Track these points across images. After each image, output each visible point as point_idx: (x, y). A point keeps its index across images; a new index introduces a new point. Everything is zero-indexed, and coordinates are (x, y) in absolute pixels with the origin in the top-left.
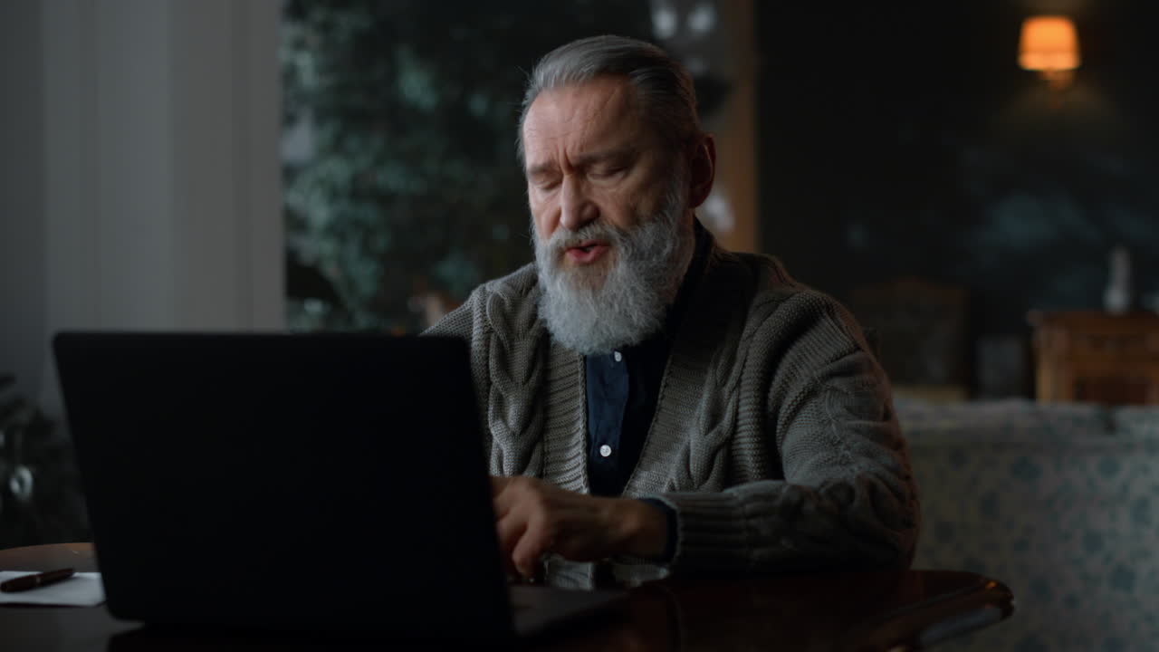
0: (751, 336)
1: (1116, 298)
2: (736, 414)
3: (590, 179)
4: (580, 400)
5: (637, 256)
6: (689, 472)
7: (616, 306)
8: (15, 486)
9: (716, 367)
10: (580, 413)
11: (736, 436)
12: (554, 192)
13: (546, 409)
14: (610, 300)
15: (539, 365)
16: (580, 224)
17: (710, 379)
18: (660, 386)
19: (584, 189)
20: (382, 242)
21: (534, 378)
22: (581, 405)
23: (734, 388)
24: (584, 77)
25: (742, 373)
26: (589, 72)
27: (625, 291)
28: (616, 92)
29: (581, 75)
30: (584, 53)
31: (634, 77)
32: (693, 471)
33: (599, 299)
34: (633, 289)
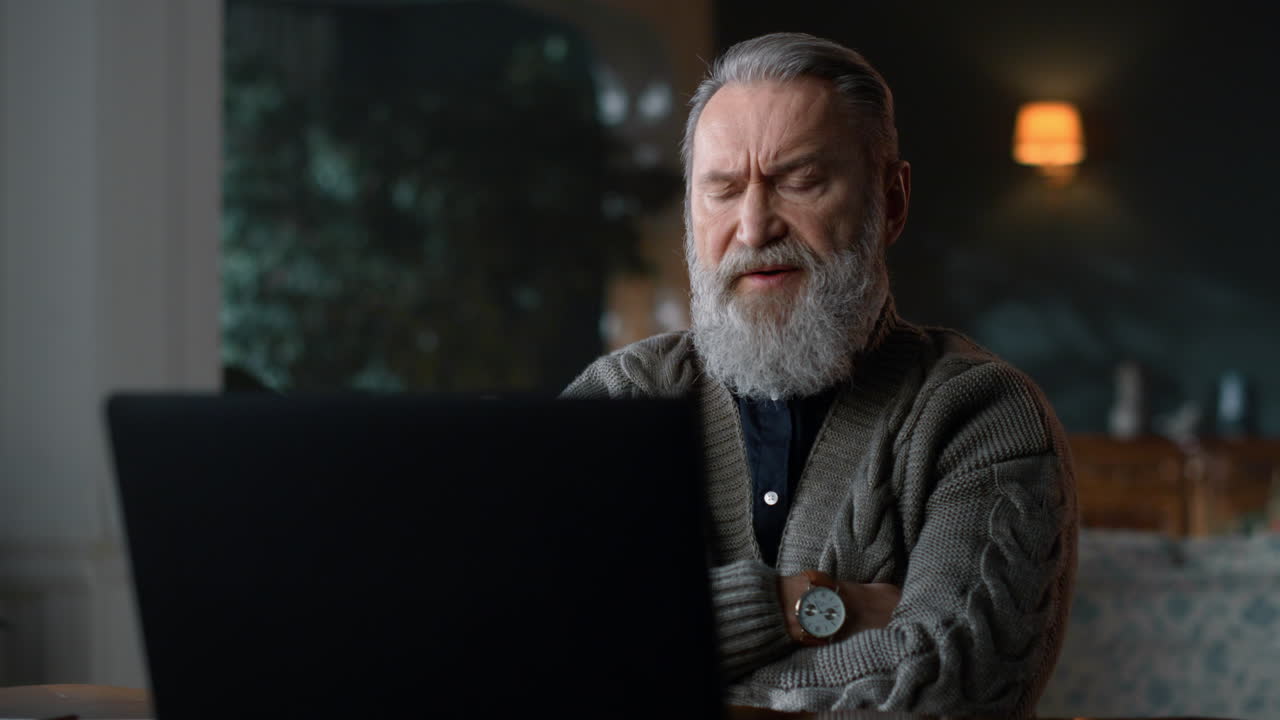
1: (1124, 421)
3: (780, 192)
5: (829, 288)
6: (851, 531)
7: (803, 338)
10: (745, 467)
12: (731, 202)
14: (797, 332)
16: (765, 240)
19: (772, 201)
23: (904, 441)
24: (785, 74)
26: (794, 68)
27: (813, 324)
28: (823, 95)
29: (783, 71)
30: (788, 45)
31: (841, 82)
32: (856, 529)
33: (784, 332)
34: (821, 323)
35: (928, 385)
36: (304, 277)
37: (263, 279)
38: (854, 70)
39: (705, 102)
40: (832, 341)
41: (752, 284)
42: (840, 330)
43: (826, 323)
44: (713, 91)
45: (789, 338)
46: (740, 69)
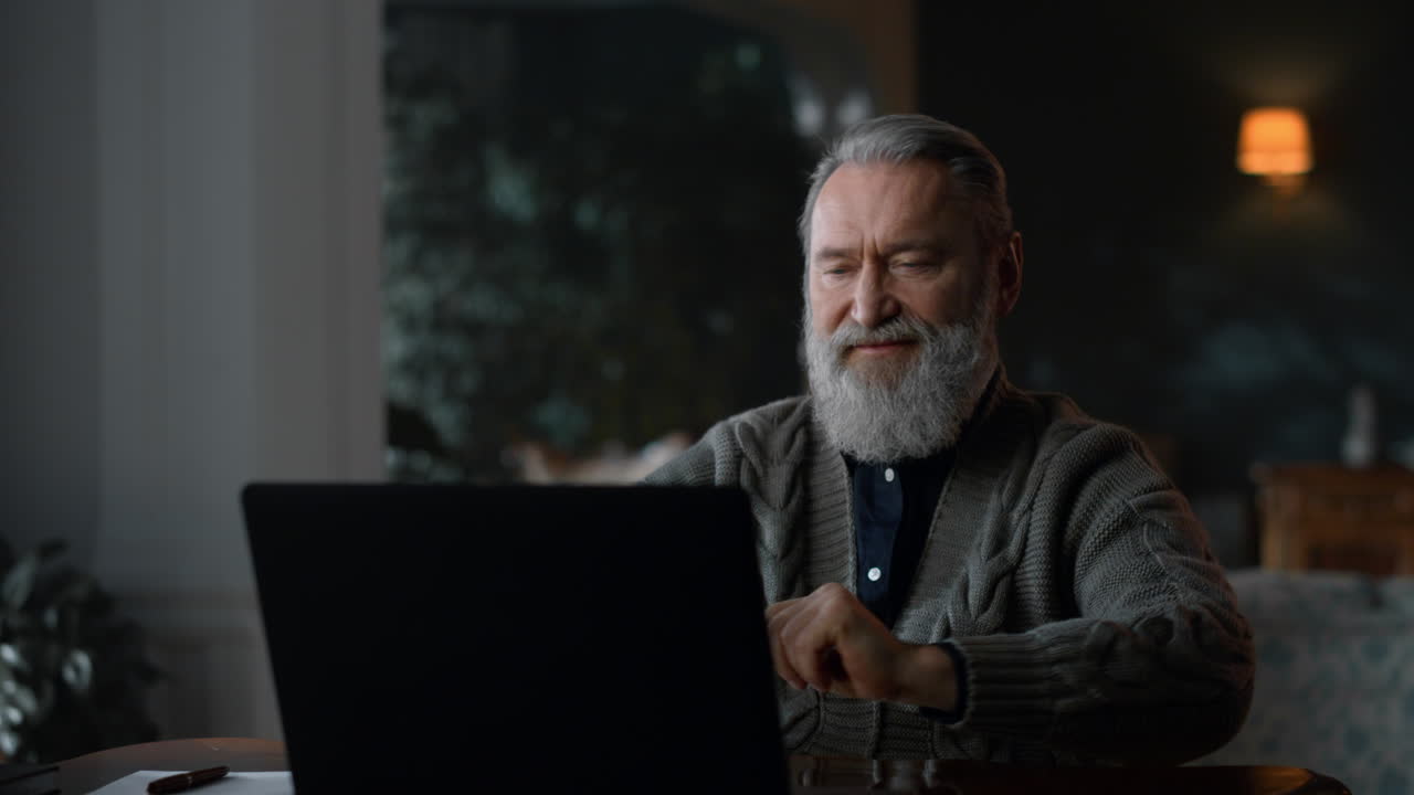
0: (1048, 459)
1: (1358, 448)
2: (1025, 539)
3: (892, 269)
4: (848, 530)
5: (942, 359)
6: (966, 603)
7: (914, 407)
8: (70, 675)
9: (1000, 492)
10: (850, 545)
11: (1023, 565)
12: (846, 278)
13: (808, 541)
14: (908, 400)
15: (799, 491)
16: (879, 320)
17: (994, 503)
18: (932, 517)
19: (885, 282)
20: (468, 382)
21: (794, 502)
22: (850, 536)
23: (1025, 512)
24: (900, 156)
25: (1036, 495)
26: (908, 151)
27: (924, 396)
28: (936, 177)
29: (898, 153)
30: (903, 129)
31: (954, 164)
32: (971, 601)
33: (895, 397)
34: (933, 394)
35: (1042, 455)
36: (481, 304)
37: (439, 306)
38: (968, 152)
39: (824, 182)
40: (942, 413)
41: (865, 354)
42: (951, 404)
43: (938, 395)
44: (832, 169)
45: (900, 405)
46: (857, 150)
